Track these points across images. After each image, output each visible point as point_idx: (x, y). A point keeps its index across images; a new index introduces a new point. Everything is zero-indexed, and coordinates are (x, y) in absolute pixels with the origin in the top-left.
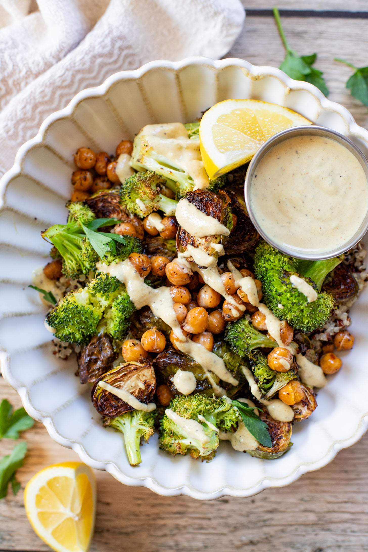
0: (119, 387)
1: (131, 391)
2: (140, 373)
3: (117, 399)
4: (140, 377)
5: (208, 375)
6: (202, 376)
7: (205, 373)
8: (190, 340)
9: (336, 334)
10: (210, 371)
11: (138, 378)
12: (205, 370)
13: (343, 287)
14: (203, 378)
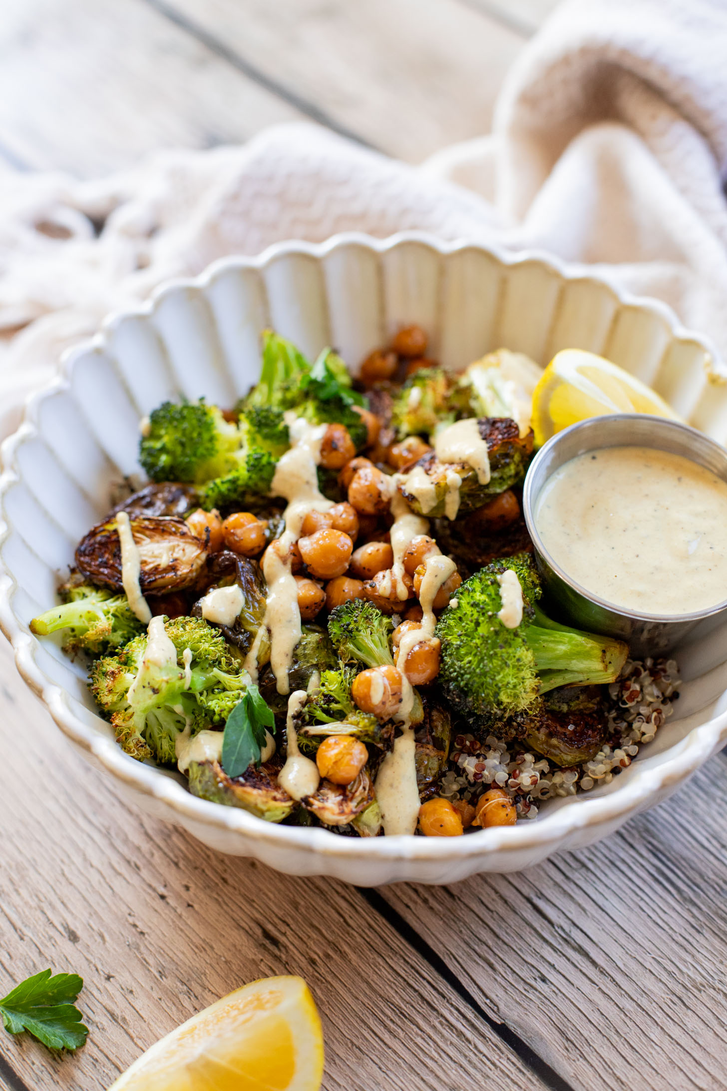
0: (137, 542)
1: (144, 558)
2: (182, 545)
3: (117, 555)
4: (177, 550)
5: (261, 632)
6: (252, 624)
7: (260, 625)
8: (289, 566)
9: (494, 785)
10: (269, 631)
11: (173, 549)
12: (265, 621)
13: (571, 727)
14: (251, 628)
